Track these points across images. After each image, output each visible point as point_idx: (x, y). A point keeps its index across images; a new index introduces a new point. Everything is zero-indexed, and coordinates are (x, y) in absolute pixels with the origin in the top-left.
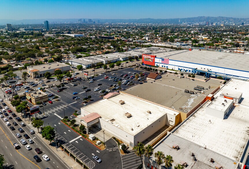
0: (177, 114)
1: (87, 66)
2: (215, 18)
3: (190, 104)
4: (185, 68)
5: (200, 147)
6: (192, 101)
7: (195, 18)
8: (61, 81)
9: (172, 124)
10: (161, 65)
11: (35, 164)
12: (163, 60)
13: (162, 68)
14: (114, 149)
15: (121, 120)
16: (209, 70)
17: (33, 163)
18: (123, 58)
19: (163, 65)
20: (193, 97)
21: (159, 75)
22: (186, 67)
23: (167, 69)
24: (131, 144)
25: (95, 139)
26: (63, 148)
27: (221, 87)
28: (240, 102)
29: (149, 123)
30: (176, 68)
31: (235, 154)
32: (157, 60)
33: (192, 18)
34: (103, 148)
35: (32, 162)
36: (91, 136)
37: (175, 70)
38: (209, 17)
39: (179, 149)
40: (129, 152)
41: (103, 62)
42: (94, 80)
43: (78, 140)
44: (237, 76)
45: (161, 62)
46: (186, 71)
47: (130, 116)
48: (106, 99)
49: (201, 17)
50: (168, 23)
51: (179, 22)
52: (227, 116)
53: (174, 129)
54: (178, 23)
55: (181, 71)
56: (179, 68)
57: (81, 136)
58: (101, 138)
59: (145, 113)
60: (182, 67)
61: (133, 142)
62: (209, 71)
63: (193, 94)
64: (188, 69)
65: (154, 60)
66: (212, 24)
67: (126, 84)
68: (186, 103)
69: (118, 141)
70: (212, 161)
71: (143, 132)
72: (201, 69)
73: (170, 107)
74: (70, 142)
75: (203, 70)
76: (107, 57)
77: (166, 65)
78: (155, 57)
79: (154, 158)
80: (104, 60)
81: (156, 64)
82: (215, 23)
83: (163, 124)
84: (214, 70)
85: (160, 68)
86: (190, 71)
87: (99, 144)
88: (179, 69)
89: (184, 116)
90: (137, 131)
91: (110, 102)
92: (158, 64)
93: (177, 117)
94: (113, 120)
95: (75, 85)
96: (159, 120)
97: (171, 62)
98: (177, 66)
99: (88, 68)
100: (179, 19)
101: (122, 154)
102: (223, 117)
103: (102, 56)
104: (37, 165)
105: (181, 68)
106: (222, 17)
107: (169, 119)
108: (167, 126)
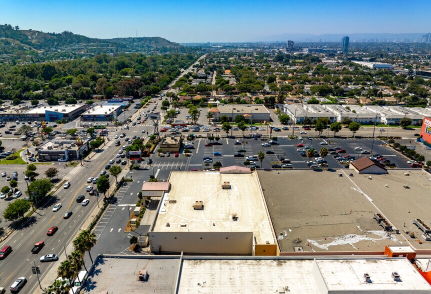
1: (299, 120)
3: (337, 242)
6: (351, 241)
8: (227, 132)
15: (182, 207)
18: (388, 119)
20: (371, 235)
25: (138, 216)
26: (106, 207)
41: (336, 118)
42: (273, 143)
47: (199, 208)
48: (218, 173)
57: (135, 205)
58: (146, 218)
59: (228, 215)
68: (330, 237)
74: (120, 205)
76: (354, 112)
80: (339, 115)
87: (133, 223)
90: (171, 230)
91: (217, 178)
94: (174, 202)
99: (298, 123)
103: (349, 108)
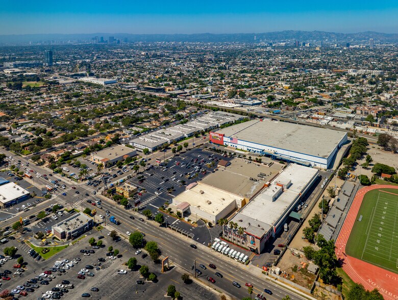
0: (243, 199)
2: (309, 32)
3: (252, 190)
4: (253, 149)
5: (254, 219)
6: (254, 188)
7: (279, 33)
9: (240, 207)
10: (230, 145)
12: (231, 139)
13: (231, 148)
14: (203, 226)
15: (205, 206)
18: (187, 134)
19: (232, 144)
20: (255, 184)
21: (228, 158)
23: (237, 149)
24: (213, 221)
25: (189, 220)
26: (170, 228)
27: (280, 172)
28: (288, 188)
29: (224, 207)
30: (245, 149)
31: (272, 222)
32: (225, 139)
33: (274, 33)
34: (196, 225)
36: (186, 219)
38: (300, 32)
39: (242, 221)
40: (212, 227)
41: (168, 142)
42: (167, 168)
43: (177, 222)
45: (229, 141)
46: (254, 152)
47: (210, 203)
48: (188, 190)
49: (288, 32)
50: (238, 43)
51: (255, 39)
52: (275, 199)
53: (241, 210)
54: (254, 41)
55: (250, 151)
57: (178, 220)
58: (192, 219)
59: (220, 200)
60: (251, 147)
61: (215, 220)
62: (275, 153)
63: (256, 181)
64: (256, 150)
65: (222, 138)
66: (304, 44)
67: (199, 171)
68: (249, 190)
69: (204, 221)
70: (259, 226)
71: (221, 213)
73: (238, 194)
74: (173, 223)
75: (269, 151)
76: (170, 135)
77: (235, 145)
78: (224, 135)
79: (229, 226)
80: (168, 140)
81: (224, 143)
82: (308, 44)
83: (233, 207)
84: (279, 151)
85: (229, 147)
86: (258, 152)
87: (193, 223)
88: (248, 149)
89: (247, 201)
90: (216, 213)
91: (192, 192)
92: (227, 144)
93: (242, 202)
94: (199, 207)
95: (152, 175)
96: (231, 205)
97: (239, 142)
98: (246, 146)
99: (153, 151)
100: (255, 35)
101: (209, 228)
102: (272, 200)
103: (164, 133)
105: (249, 148)
106: (320, 32)
107: (237, 204)
108: (236, 209)
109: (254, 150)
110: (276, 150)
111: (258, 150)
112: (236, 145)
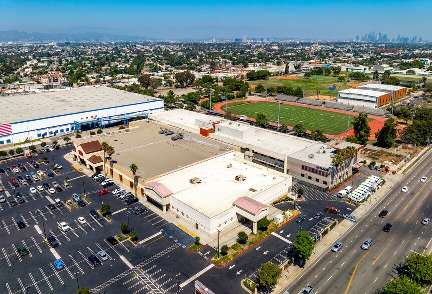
4: (51, 130)
11: (355, 270)
16: (94, 117)
17: (354, 273)
22: (53, 127)
23: (10, 145)
30: (33, 136)
35: (353, 275)
37: (30, 140)
44: (131, 114)
46: (43, 136)
55: (45, 137)
56: (39, 132)
60: (46, 128)
64: (57, 129)
72: (82, 120)
75: (85, 120)
77: (5, 139)
84: (101, 115)
86: (62, 131)
88: (39, 135)
97: (15, 128)
98: (34, 131)
104: (356, 268)
105: (42, 132)
109: (53, 130)
110: (94, 114)
111: (62, 128)
112: (8, 138)
